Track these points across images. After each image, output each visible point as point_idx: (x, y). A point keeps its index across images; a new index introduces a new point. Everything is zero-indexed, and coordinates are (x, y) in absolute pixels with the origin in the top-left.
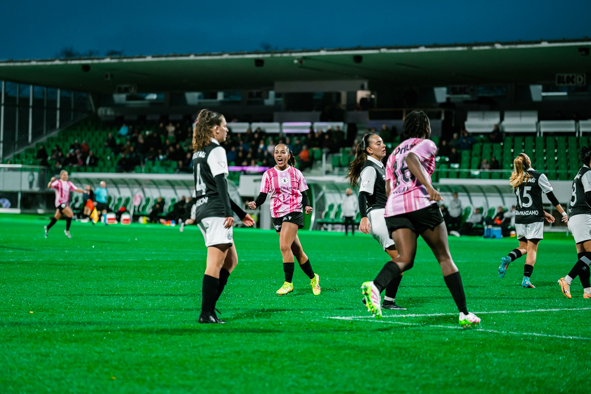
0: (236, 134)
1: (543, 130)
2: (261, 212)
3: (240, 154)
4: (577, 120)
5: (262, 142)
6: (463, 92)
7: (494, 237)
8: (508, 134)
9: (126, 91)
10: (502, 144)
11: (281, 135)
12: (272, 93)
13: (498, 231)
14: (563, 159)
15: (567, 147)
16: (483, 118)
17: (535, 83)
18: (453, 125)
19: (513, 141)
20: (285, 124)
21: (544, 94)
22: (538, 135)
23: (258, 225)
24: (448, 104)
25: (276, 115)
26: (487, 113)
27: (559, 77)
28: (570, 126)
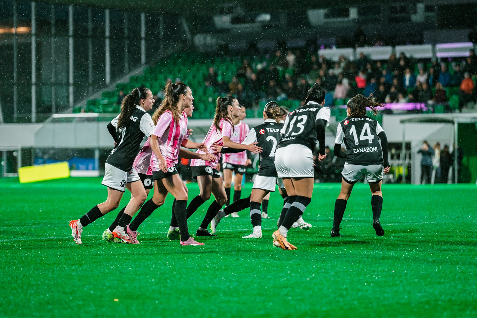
0: (375, 62)
2: (412, 162)
3: (382, 88)
5: (408, 71)
9: (229, 11)
11: (434, 60)
12: (421, 6)
20: (439, 46)
23: (409, 179)
25: (427, 34)
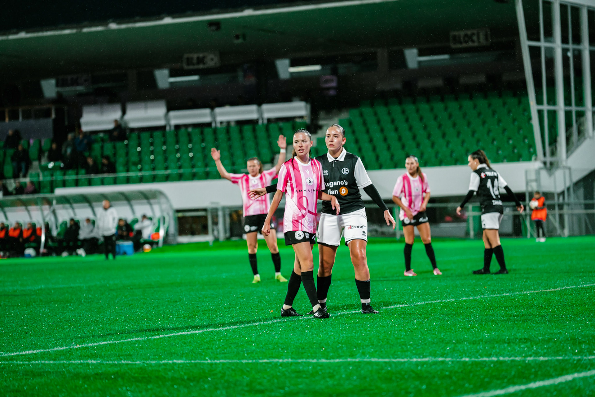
1: (174, 122)
4: (212, 108)
6: (75, 83)
7: (125, 253)
8: (132, 130)
10: (126, 142)
13: (128, 246)
14: (199, 155)
15: (203, 140)
16: (102, 113)
17: (160, 67)
18: (66, 123)
19: (139, 138)
21: (172, 80)
22: (168, 128)
24: (60, 100)
26: (105, 107)
27: (188, 59)
28: (204, 115)
